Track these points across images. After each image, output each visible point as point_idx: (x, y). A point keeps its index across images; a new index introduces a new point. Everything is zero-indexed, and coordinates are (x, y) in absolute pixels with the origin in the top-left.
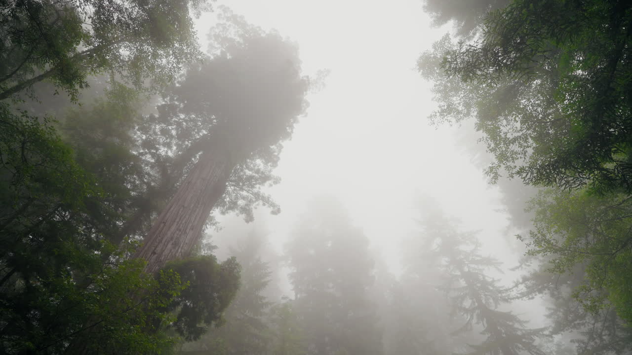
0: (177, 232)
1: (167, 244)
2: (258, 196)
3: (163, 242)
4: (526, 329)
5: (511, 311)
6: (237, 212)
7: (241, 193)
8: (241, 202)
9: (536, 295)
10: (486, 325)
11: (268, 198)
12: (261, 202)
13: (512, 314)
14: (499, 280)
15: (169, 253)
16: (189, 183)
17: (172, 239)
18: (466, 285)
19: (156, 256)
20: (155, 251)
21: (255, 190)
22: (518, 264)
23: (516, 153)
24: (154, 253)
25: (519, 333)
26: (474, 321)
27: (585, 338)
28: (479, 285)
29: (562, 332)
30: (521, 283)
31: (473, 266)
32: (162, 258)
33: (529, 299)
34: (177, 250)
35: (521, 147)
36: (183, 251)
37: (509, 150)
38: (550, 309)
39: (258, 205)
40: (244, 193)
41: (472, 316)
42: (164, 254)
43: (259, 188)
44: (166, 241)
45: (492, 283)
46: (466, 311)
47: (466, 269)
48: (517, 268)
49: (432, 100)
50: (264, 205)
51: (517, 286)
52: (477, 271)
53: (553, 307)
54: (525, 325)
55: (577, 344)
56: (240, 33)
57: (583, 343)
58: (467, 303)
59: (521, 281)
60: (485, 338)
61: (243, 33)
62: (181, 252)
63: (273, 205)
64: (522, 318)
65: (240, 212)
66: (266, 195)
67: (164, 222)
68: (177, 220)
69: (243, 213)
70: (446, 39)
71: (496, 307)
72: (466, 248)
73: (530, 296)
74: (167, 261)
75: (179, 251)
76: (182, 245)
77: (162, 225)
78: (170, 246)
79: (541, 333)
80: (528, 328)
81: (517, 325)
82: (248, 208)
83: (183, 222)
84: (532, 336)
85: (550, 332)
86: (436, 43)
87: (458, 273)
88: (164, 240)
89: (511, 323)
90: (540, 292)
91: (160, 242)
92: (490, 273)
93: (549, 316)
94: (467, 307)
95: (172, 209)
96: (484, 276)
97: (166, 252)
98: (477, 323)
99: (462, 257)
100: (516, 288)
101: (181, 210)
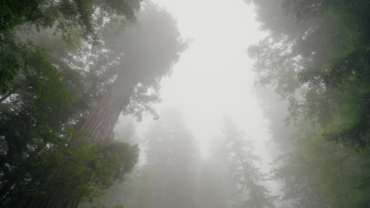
0: (103, 125)
1: (97, 132)
2: (148, 108)
3: (95, 130)
4: (270, 195)
5: (264, 186)
6: (133, 115)
7: (138, 104)
8: (136, 110)
9: (279, 179)
10: (250, 191)
11: (154, 110)
12: (149, 112)
13: (265, 187)
14: (260, 168)
15: (98, 137)
16: (110, 95)
17: (100, 128)
18: (243, 169)
19: (91, 138)
20: (91, 135)
21: (147, 105)
22: (272, 162)
23: (300, 112)
24: (90, 136)
25: (266, 197)
26: (245, 188)
27: (299, 204)
28: (250, 170)
29: (288, 200)
30: (273, 172)
31: (248, 159)
32: (95, 140)
33: (275, 181)
34: (103, 136)
35: (303, 110)
36: (105, 136)
37: (297, 110)
38: (284, 187)
39: (147, 113)
40: (140, 105)
41: (244, 187)
42: (95, 137)
43: (151, 104)
44: (97, 129)
45: (257, 170)
46: (241, 183)
47: (244, 160)
48: (271, 163)
49: (251, 70)
50: (150, 114)
51: (270, 173)
52: (249, 162)
53: (285, 186)
54: (270, 193)
55: (295, 206)
56: (145, 5)
57: (298, 206)
58: (242, 179)
59: (273, 170)
60: (249, 198)
61: (146, 6)
62: (105, 137)
63: (155, 114)
64: (269, 190)
65: (135, 115)
66: (153, 108)
67: (95, 118)
68: (104, 117)
69: (136, 116)
70: (266, 40)
71: (256, 182)
72: (246, 149)
73: (276, 179)
74: (97, 142)
75: (104, 136)
76: (105, 133)
77: (94, 119)
78: (99, 133)
79: (277, 198)
80: (271, 195)
81: (265, 193)
82: (140, 114)
83: (107, 119)
84: (273, 200)
85: (282, 198)
86: (261, 41)
87: (240, 162)
88: (96, 129)
89: (262, 192)
90: (281, 177)
91: (94, 129)
92: (256, 164)
93: (282, 190)
94: (242, 181)
95: (100, 110)
96: (254, 166)
97: (97, 136)
98: (246, 190)
99: (243, 154)
100: (270, 174)
101: (106, 111)
